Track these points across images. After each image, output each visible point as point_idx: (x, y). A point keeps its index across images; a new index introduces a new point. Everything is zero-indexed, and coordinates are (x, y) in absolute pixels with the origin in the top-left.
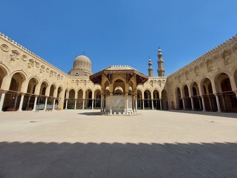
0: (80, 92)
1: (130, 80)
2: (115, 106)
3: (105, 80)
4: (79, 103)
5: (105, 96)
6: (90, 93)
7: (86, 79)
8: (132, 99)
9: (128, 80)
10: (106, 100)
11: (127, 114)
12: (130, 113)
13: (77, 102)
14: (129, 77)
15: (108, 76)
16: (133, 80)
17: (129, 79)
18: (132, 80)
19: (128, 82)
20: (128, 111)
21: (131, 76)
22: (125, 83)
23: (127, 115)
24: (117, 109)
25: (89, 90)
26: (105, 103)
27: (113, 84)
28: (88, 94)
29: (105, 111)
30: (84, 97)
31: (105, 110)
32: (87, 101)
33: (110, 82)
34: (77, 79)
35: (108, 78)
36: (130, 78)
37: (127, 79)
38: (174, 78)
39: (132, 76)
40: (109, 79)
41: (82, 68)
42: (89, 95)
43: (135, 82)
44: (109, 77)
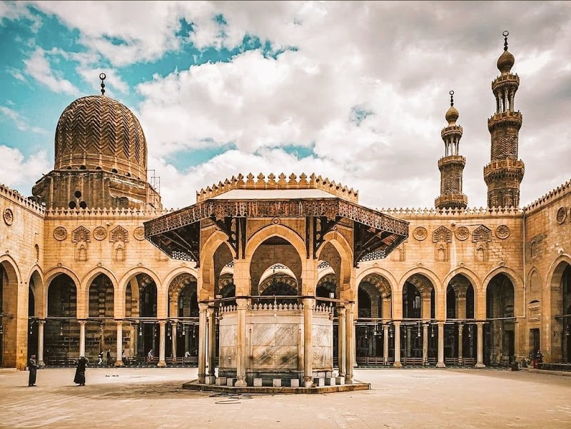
0: (102, 285)
1: (321, 240)
2: (259, 351)
3: (214, 239)
4: (96, 336)
5: (216, 308)
6: (146, 290)
7: (123, 224)
8: (331, 323)
9: (315, 241)
10: (221, 329)
11: (309, 384)
12: (322, 383)
13: (87, 332)
14: (319, 228)
15: (225, 226)
16: (339, 241)
17: (318, 236)
18: (334, 242)
19: (315, 249)
20: (314, 376)
21: (327, 226)
22: (303, 256)
23: (306, 392)
24: (265, 366)
25: (140, 277)
26: (217, 341)
27: (249, 259)
28: (136, 294)
29: (216, 374)
30: (119, 309)
31: (217, 370)
32: (133, 331)
33: (237, 250)
34: (81, 223)
35: (229, 233)
36: (323, 233)
37: (308, 236)
38: (551, 214)
39: (332, 223)
40: (234, 237)
41: (101, 164)
42: (142, 298)
43: (347, 250)
44: (233, 229)
